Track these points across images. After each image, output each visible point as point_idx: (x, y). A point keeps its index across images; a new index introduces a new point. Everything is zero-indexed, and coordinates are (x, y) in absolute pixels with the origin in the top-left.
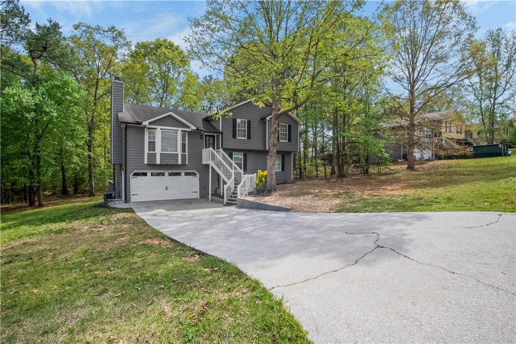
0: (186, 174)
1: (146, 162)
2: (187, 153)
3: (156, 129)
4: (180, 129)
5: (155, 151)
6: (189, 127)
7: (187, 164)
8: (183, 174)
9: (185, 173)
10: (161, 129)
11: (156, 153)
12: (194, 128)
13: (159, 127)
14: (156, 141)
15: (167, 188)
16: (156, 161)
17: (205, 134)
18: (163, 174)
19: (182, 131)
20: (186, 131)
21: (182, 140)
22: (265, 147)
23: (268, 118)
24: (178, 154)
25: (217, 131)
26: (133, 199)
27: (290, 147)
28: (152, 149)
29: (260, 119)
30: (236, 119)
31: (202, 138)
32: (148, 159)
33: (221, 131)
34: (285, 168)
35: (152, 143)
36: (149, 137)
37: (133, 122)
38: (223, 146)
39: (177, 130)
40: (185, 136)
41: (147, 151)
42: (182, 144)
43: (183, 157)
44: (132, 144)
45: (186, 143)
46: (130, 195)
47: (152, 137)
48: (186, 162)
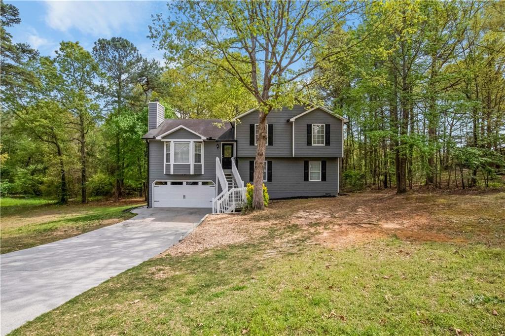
0: (204, 184)
1: (165, 173)
2: (202, 163)
3: (170, 142)
4: (192, 141)
5: (169, 162)
6: (200, 138)
7: (203, 173)
8: (200, 183)
9: (202, 183)
10: (174, 142)
11: (170, 164)
12: (204, 138)
13: (172, 140)
14: (170, 153)
15: (184, 197)
16: (170, 172)
18: (182, 184)
19: (195, 142)
20: (201, 142)
21: (196, 151)
22: (292, 153)
23: (292, 120)
24: (190, 165)
25: (231, 140)
26: (155, 205)
27: (328, 152)
28: (168, 160)
29: (286, 121)
30: (254, 125)
31: (218, 147)
32: (166, 169)
33: (235, 139)
34: (327, 178)
35: (168, 155)
36: (167, 149)
37: (152, 137)
38: (238, 154)
39: (190, 142)
40: (200, 146)
41: (165, 163)
42: (195, 154)
43: (197, 168)
44: (154, 156)
45: (201, 153)
46: (152, 202)
47: (168, 150)
48: (201, 172)
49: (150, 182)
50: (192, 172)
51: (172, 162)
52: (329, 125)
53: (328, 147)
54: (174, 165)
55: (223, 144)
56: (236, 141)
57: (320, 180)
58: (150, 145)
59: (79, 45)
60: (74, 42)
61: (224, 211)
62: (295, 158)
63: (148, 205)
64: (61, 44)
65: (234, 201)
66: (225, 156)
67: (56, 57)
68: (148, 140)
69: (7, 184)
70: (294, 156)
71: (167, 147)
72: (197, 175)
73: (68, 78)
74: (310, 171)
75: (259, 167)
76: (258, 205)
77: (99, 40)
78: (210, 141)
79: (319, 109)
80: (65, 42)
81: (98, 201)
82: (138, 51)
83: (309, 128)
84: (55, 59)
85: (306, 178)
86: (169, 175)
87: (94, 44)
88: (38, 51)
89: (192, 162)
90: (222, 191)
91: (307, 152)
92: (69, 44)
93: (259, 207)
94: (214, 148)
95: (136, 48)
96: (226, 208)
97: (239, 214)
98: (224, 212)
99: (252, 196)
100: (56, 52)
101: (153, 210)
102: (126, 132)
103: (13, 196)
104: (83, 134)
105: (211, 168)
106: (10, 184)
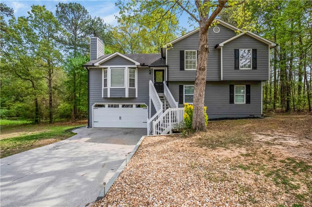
2: (136, 87)
3: (107, 68)
4: (127, 67)
5: (107, 87)
6: (134, 64)
7: (137, 96)
8: (134, 106)
9: (136, 105)
10: (110, 68)
11: (107, 89)
12: (138, 64)
14: (107, 78)
15: (120, 118)
16: (107, 95)
17: (154, 68)
18: (118, 106)
19: (129, 68)
20: (135, 68)
21: (130, 76)
22: (220, 77)
23: (221, 45)
24: (125, 88)
25: (163, 65)
26: (95, 125)
27: (255, 76)
28: (106, 85)
29: (214, 47)
30: (184, 51)
31: (150, 73)
32: (104, 93)
33: (166, 64)
34: (251, 100)
35: (106, 80)
36: (104, 75)
37: (92, 65)
38: (169, 79)
39: (125, 68)
40: (134, 72)
41: (103, 88)
42: (130, 79)
43: (132, 91)
44: (93, 82)
45: (135, 78)
46: (92, 122)
47: (106, 76)
48: (135, 95)
49: (90, 105)
50: (127, 96)
51: (109, 86)
52: (256, 50)
53: (255, 71)
54: (110, 89)
55: (155, 70)
56: (167, 66)
57: (245, 103)
58: (90, 72)
59: (45, 8)
60: (42, 6)
61: (161, 132)
62: (223, 81)
63: (89, 125)
64: (32, 7)
65: (170, 121)
66: (157, 81)
67: (28, 17)
68: (88, 68)
69: (5, 110)
70: (222, 79)
71: (104, 73)
72: (132, 98)
73: (40, 35)
74: (235, 94)
75: (201, 83)
76: (200, 126)
77: (59, 4)
78: (143, 68)
79: (245, 35)
80: (35, 6)
81: (61, 122)
82: (88, 13)
83: (237, 52)
84: (28, 18)
85: (232, 101)
86: (106, 98)
87: (56, 6)
88: (12, 9)
89: (127, 86)
90: (156, 112)
91: (234, 76)
92: (38, 7)
93: (201, 129)
94: (147, 74)
95: (86, 10)
96: (162, 129)
97: (177, 136)
98: (160, 134)
99: (191, 117)
100: (29, 13)
101: (92, 130)
102: (77, 69)
103: (9, 118)
104: (50, 74)
105: (145, 92)
106: (7, 110)
